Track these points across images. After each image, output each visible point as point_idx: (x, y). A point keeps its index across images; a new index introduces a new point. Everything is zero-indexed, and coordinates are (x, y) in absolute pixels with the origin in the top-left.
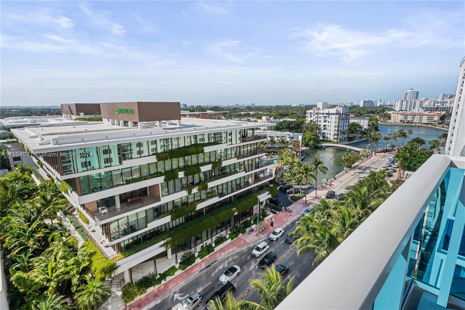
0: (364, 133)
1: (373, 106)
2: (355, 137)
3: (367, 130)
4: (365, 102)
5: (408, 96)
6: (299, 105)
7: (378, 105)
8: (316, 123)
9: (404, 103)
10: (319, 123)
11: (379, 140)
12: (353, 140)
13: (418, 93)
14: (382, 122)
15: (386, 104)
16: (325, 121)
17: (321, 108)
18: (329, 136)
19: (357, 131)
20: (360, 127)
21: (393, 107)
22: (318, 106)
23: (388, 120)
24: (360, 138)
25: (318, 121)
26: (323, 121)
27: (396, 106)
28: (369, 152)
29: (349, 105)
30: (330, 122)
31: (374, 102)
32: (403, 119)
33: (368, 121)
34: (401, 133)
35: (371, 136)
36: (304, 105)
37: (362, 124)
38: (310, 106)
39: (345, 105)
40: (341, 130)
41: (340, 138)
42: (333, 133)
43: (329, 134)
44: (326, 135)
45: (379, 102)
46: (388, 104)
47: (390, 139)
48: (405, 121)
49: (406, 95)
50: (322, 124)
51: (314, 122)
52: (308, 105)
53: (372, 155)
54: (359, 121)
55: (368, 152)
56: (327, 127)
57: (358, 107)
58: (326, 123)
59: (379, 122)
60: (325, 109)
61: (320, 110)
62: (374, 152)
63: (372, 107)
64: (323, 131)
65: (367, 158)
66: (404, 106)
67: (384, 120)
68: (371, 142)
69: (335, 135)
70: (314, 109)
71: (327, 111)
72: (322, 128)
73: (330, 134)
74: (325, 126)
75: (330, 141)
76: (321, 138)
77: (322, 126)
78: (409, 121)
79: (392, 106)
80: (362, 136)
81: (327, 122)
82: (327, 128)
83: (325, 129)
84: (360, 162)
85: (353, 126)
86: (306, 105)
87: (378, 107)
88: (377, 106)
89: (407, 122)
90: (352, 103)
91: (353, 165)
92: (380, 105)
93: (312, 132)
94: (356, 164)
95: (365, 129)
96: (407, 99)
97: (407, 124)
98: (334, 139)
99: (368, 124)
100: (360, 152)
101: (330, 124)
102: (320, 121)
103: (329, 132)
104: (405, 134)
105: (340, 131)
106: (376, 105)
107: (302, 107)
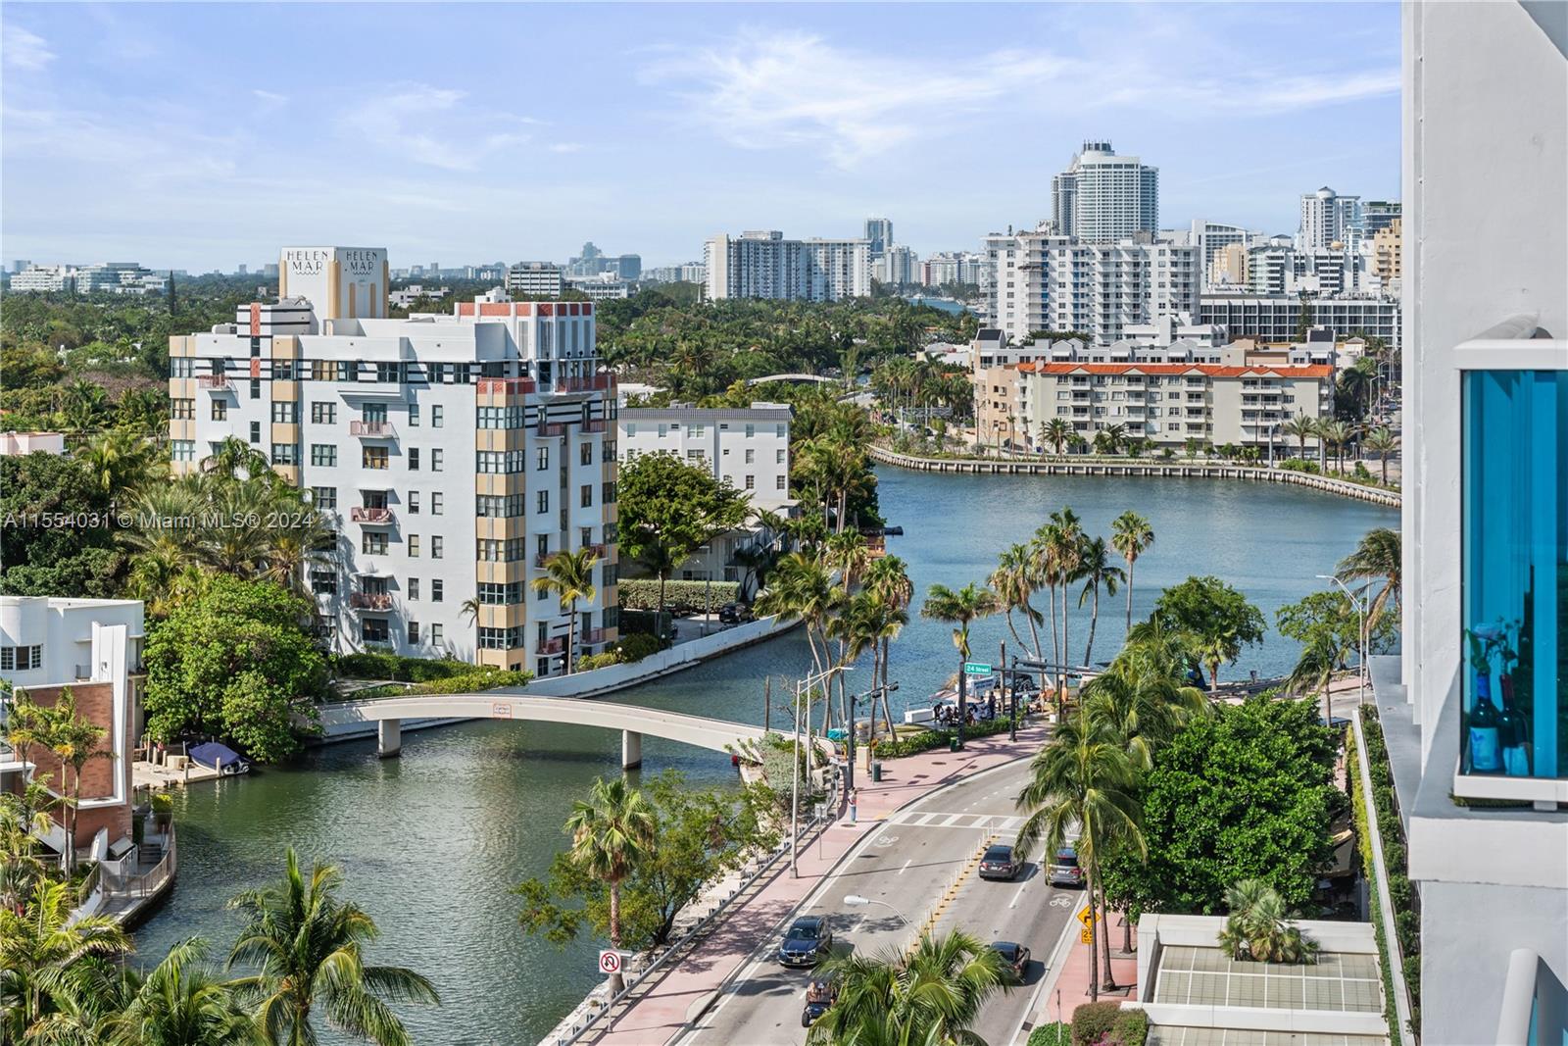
0: (757, 561)
1: (820, 299)
2: (685, 610)
3: (788, 534)
4: (743, 253)
5: (1079, 201)
6: (98, 278)
7: (860, 288)
8: (284, 471)
9: (1062, 266)
10: (314, 476)
11: (897, 628)
12: (666, 645)
13: (1149, 178)
14: (905, 447)
15: (918, 276)
16: (376, 453)
17: (323, 311)
18: (419, 611)
19: (693, 548)
20: (723, 502)
21: (981, 307)
22: (292, 289)
23: (952, 431)
24: (729, 618)
25: (297, 448)
26: (351, 451)
27: (1002, 290)
28: (823, 761)
29: (605, 277)
30: (425, 459)
31: (820, 257)
32: (1070, 418)
33: (784, 440)
34: (1063, 546)
35: (819, 588)
36: (150, 283)
37: (731, 471)
38: (214, 283)
39: (566, 286)
40: (543, 539)
41: (543, 626)
42: (463, 574)
43: (426, 590)
44: (399, 597)
45: (859, 255)
46: (938, 278)
47: (984, 605)
48: (1089, 436)
49: (1068, 195)
50: (351, 479)
51: (258, 465)
52: (196, 272)
53: (849, 784)
54: (704, 439)
55: (812, 760)
56: (399, 510)
57: (687, 301)
58: (391, 477)
59: (883, 451)
60: (365, 323)
61: (311, 327)
62: (862, 751)
63: (806, 303)
64: (366, 563)
65: (808, 817)
66: (1063, 296)
67: (918, 425)
68: (829, 655)
69: (487, 593)
70: (254, 323)
71: (382, 339)
72: (352, 532)
73: (437, 585)
74: (376, 500)
75: (439, 671)
76: (346, 642)
77: (349, 502)
78: (1115, 431)
79: (972, 291)
80: (743, 596)
81: (398, 462)
82: (406, 523)
83: (379, 537)
84: (751, 867)
85: (651, 493)
86: (171, 282)
87: (862, 304)
88: (847, 298)
89: (1100, 439)
90: (631, 264)
91: (691, 914)
92: (875, 285)
93: (244, 575)
94: (714, 894)
95: (767, 520)
96: (1079, 231)
97: (1107, 462)
98: (487, 637)
99: (783, 469)
100: (736, 761)
101: (423, 481)
102: (326, 455)
103: (426, 570)
104: (1098, 548)
105: (532, 549)
106: (839, 288)
107: (136, 302)
